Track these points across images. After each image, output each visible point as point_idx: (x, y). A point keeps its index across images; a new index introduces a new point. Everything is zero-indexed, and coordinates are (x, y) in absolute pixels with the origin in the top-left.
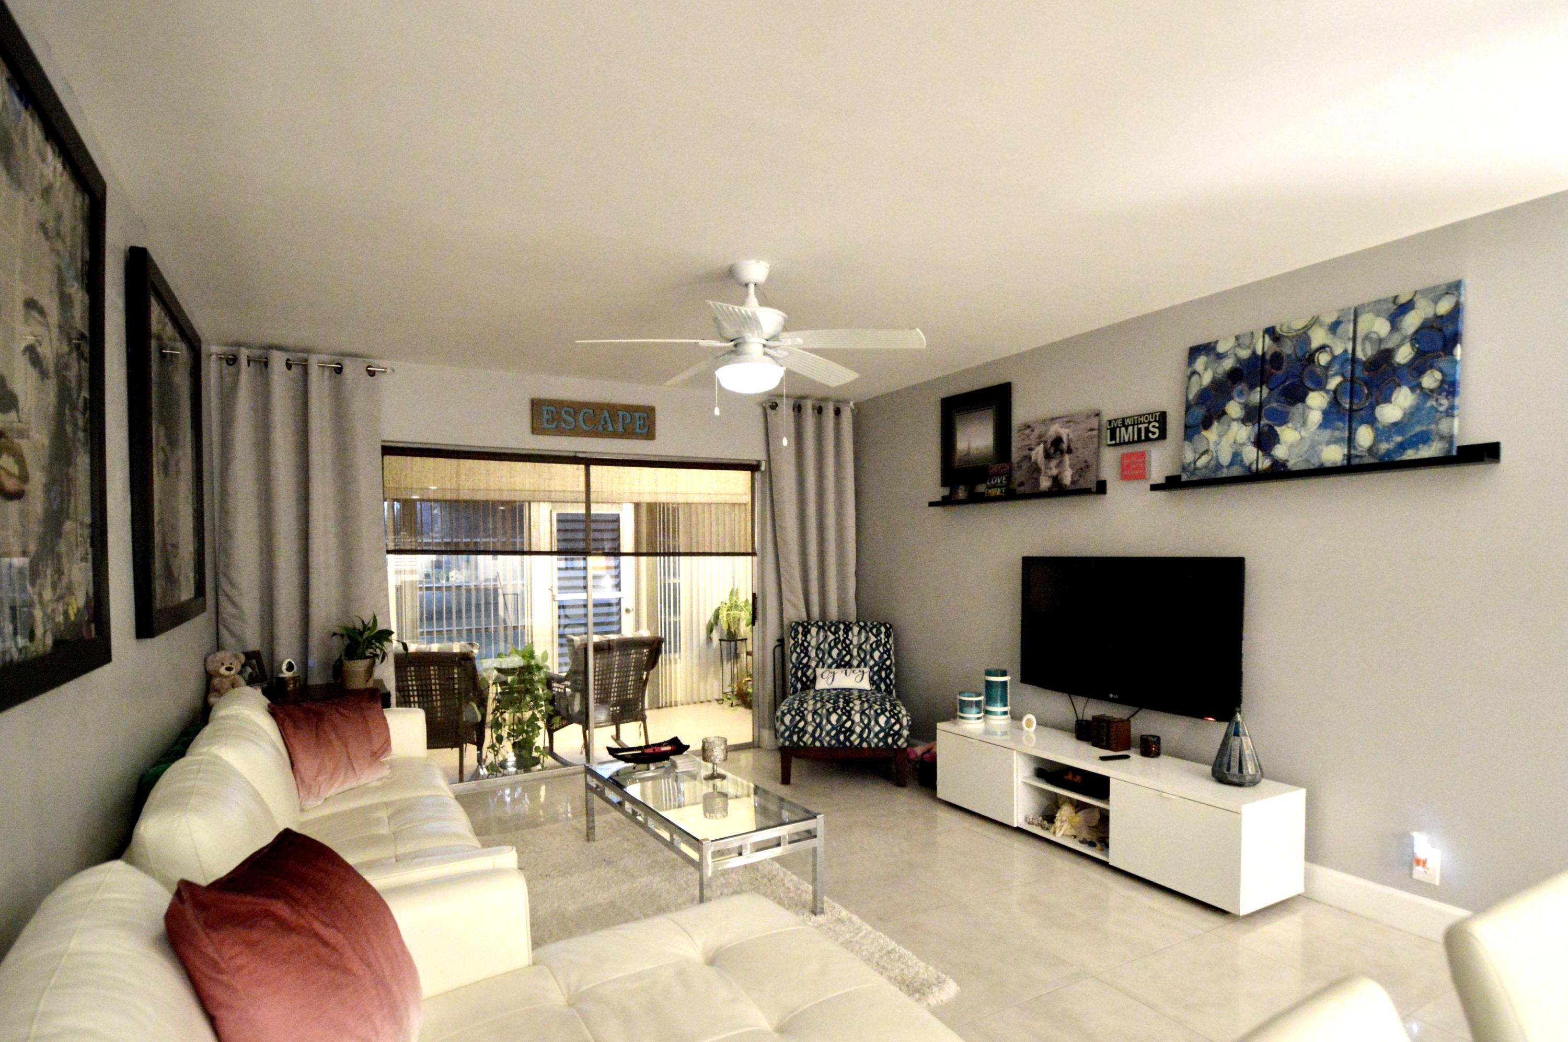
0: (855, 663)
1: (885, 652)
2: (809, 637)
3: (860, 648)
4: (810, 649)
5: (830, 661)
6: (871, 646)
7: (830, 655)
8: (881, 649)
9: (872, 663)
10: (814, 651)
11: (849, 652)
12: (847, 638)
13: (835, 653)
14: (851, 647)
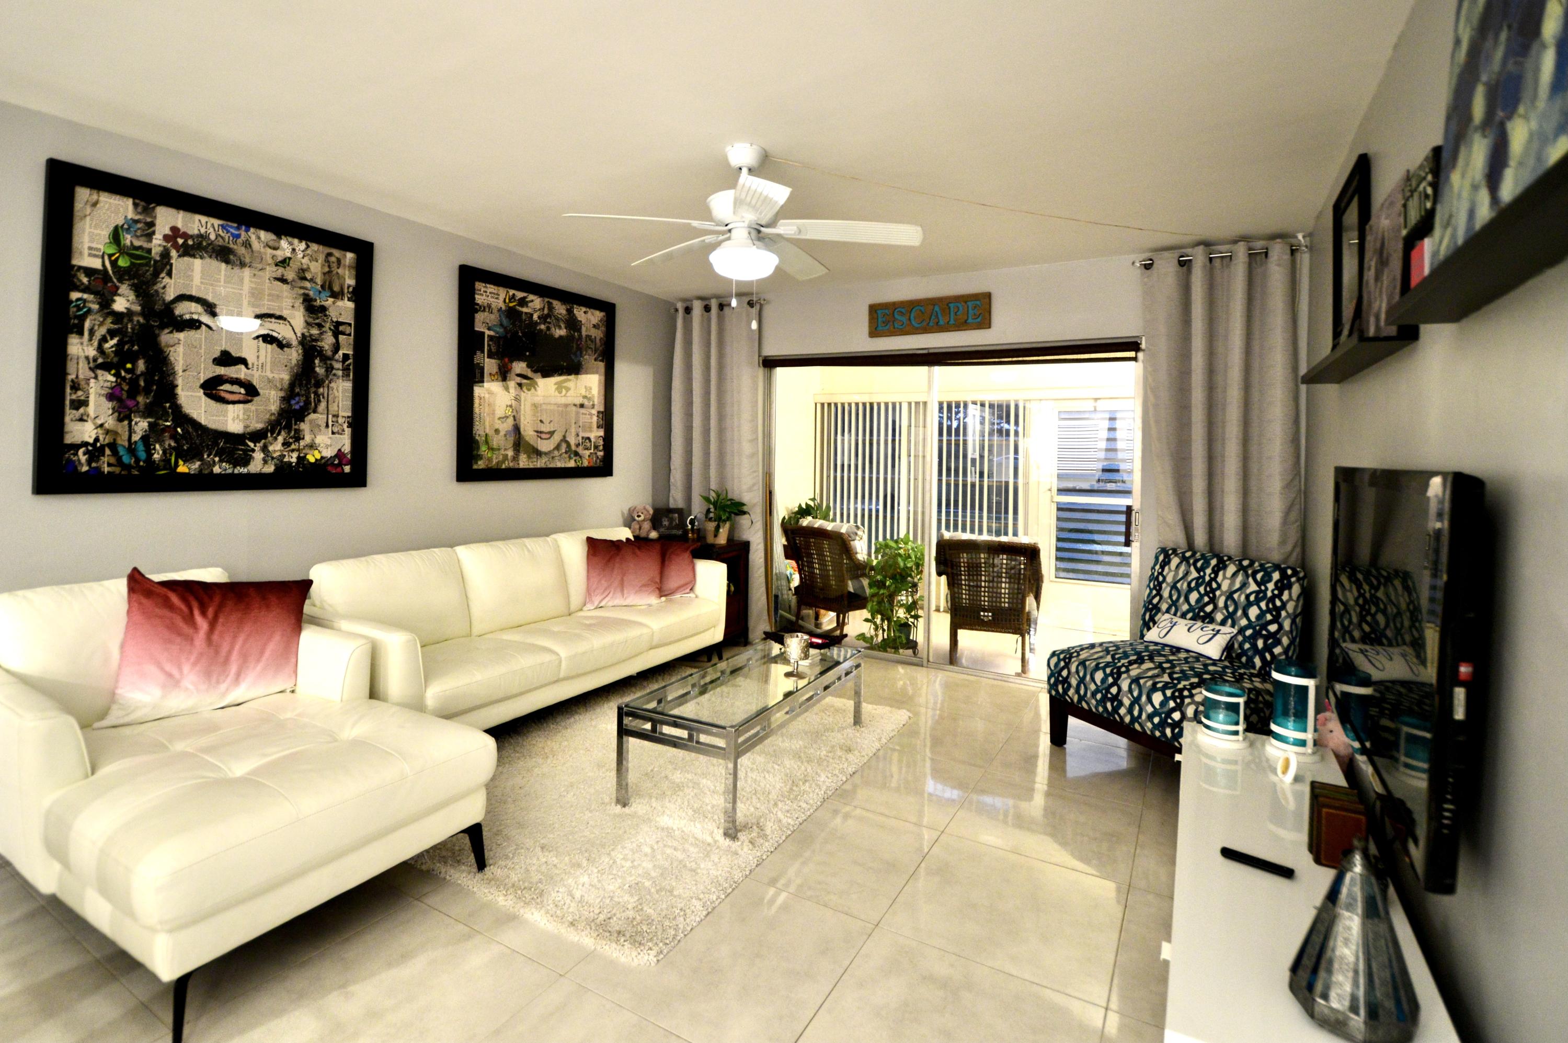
0: (1219, 617)
1: (1269, 611)
2: (1167, 568)
3: (1230, 596)
4: (1164, 585)
5: (1185, 607)
6: (1248, 597)
7: (1187, 600)
8: (1263, 605)
9: (1244, 622)
10: (1169, 589)
11: (1213, 600)
12: (1215, 579)
13: (1194, 597)
14: (1218, 593)
